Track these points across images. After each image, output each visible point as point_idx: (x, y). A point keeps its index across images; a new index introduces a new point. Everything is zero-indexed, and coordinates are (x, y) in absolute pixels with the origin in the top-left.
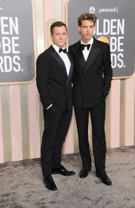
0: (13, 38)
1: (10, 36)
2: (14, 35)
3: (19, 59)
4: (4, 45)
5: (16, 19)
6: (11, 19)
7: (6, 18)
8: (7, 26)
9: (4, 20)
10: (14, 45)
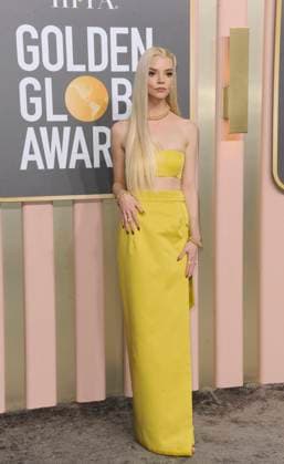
1: (130, 76)
4: (116, 98)
5: (149, 31)
6: (135, 31)
7: (124, 31)
8: (124, 50)
9: (118, 35)
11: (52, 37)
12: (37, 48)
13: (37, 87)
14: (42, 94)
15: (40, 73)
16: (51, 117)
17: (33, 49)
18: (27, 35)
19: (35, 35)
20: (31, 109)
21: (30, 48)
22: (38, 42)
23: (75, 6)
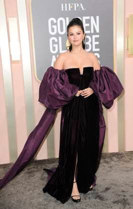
0: (94, 37)
1: (91, 35)
2: (95, 33)
3: (99, 56)
6: (92, 18)
7: (88, 18)
8: (88, 25)
9: (86, 20)
10: (94, 43)
11: (61, 22)
12: (56, 26)
13: (56, 41)
14: (58, 43)
15: (57, 35)
16: (61, 51)
17: (55, 27)
18: (52, 22)
19: (55, 22)
20: (54, 49)
21: (53, 26)
22: (56, 24)
23: (70, 9)
